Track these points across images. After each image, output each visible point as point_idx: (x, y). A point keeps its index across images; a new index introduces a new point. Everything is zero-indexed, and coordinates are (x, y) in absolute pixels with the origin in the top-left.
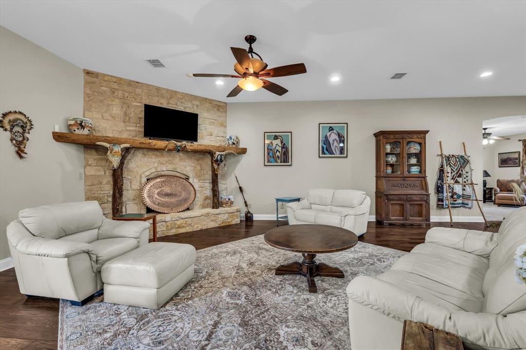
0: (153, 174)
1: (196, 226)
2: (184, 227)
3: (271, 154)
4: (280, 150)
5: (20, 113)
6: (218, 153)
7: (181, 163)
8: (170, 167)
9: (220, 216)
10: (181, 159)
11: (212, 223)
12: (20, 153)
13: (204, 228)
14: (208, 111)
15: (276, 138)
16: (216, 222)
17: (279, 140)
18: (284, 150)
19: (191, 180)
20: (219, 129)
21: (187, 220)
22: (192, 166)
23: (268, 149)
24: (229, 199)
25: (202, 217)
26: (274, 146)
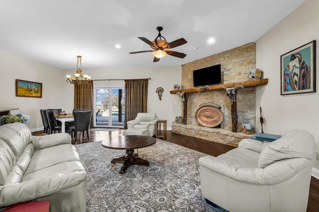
0: (202, 105)
1: (210, 138)
2: (203, 136)
3: (288, 81)
4: (298, 73)
5: (162, 88)
6: (228, 89)
7: (217, 98)
8: (210, 101)
9: (228, 137)
10: (217, 96)
11: (221, 140)
12: (160, 99)
13: (215, 141)
14: (237, 56)
15: (293, 57)
16: (225, 141)
17: (297, 59)
18: (303, 70)
19: (222, 109)
20: (248, 67)
21: (204, 132)
22: (224, 100)
23: (285, 74)
24: (245, 127)
25: (214, 134)
26: (291, 68)
